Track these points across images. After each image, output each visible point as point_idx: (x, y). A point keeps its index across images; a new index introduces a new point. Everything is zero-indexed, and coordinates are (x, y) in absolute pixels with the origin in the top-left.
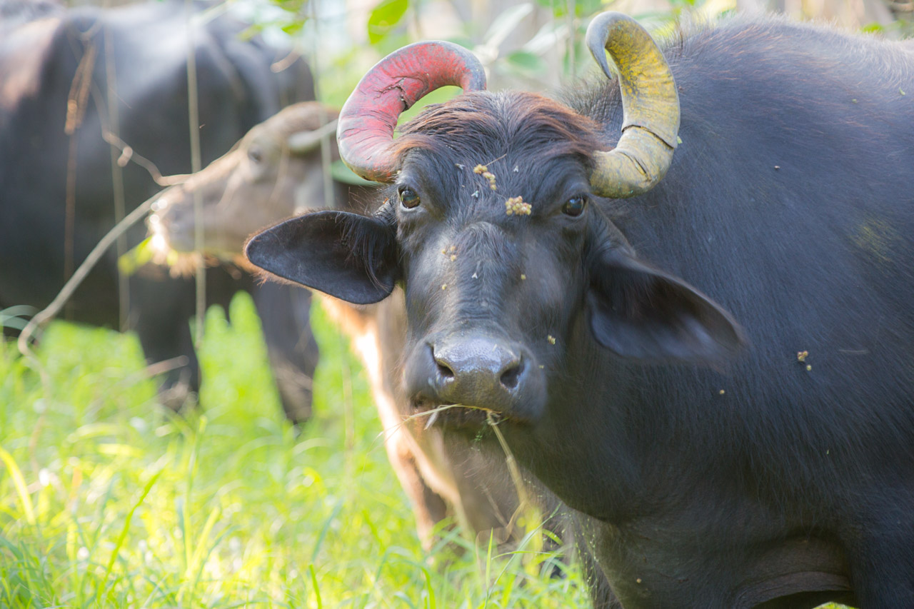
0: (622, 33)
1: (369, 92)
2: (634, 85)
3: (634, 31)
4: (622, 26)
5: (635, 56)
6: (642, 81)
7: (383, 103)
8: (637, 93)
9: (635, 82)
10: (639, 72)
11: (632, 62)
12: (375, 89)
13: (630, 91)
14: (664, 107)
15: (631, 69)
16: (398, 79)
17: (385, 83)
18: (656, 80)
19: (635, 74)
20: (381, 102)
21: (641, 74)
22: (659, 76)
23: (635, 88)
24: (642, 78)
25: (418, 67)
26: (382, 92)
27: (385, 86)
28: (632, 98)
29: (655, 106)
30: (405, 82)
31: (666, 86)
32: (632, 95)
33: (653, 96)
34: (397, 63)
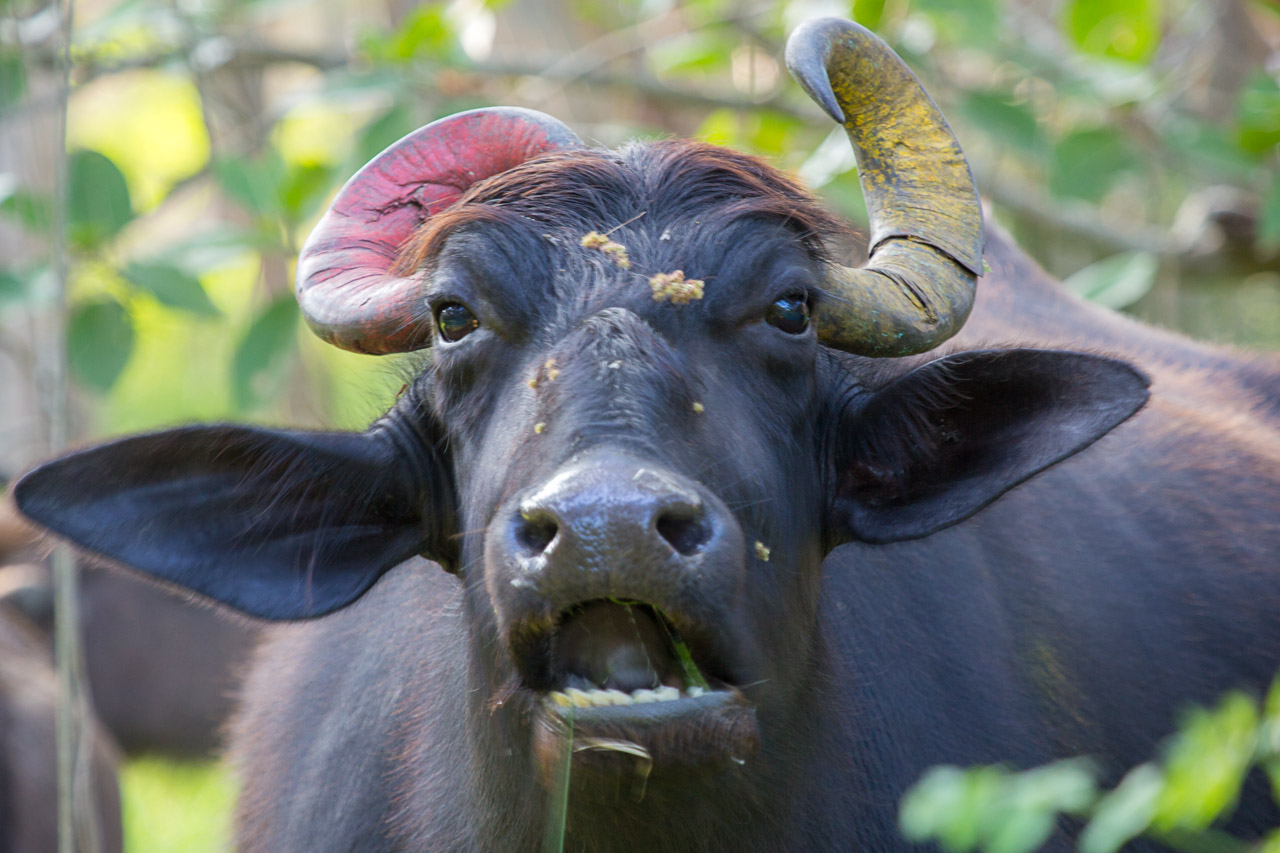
0: (858, 56)
1: (355, 213)
2: (888, 166)
3: (881, 59)
4: (856, 41)
5: (885, 110)
6: (904, 158)
7: (385, 230)
8: (894, 180)
9: (889, 161)
10: (896, 140)
11: (881, 121)
12: (368, 207)
13: (881, 178)
14: (952, 204)
15: (880, 135)
16: (412, 188)
17: (386, 196)
18: (933, 157)
19: (888, 145)
20: (381, 227)
21: (899, 144)
22: (938, 151)
23: (889, 171)
24: (902, 152)
25: (451, 161)
26: (380, 211)
27: (387, 200)
28: (887, 191)
29: (933, 202)
30: (426, 192)
31: (951, 168)
32: (886, 187)
33: (926, 185)
34: (407, 158)
